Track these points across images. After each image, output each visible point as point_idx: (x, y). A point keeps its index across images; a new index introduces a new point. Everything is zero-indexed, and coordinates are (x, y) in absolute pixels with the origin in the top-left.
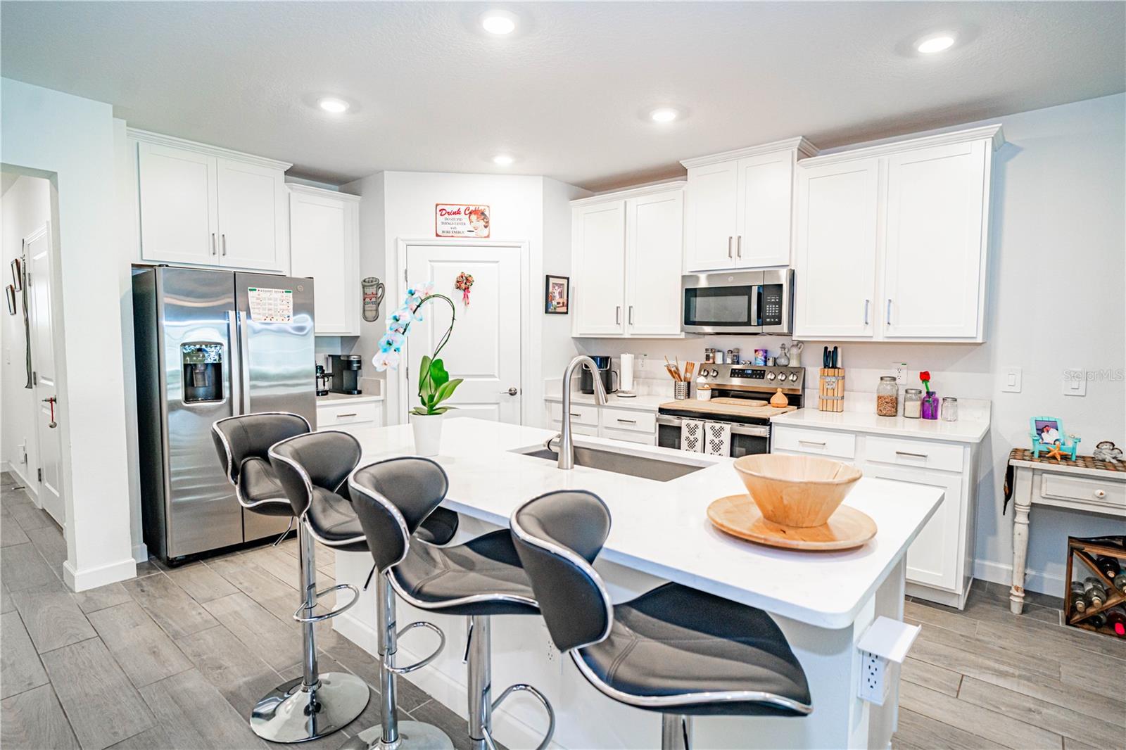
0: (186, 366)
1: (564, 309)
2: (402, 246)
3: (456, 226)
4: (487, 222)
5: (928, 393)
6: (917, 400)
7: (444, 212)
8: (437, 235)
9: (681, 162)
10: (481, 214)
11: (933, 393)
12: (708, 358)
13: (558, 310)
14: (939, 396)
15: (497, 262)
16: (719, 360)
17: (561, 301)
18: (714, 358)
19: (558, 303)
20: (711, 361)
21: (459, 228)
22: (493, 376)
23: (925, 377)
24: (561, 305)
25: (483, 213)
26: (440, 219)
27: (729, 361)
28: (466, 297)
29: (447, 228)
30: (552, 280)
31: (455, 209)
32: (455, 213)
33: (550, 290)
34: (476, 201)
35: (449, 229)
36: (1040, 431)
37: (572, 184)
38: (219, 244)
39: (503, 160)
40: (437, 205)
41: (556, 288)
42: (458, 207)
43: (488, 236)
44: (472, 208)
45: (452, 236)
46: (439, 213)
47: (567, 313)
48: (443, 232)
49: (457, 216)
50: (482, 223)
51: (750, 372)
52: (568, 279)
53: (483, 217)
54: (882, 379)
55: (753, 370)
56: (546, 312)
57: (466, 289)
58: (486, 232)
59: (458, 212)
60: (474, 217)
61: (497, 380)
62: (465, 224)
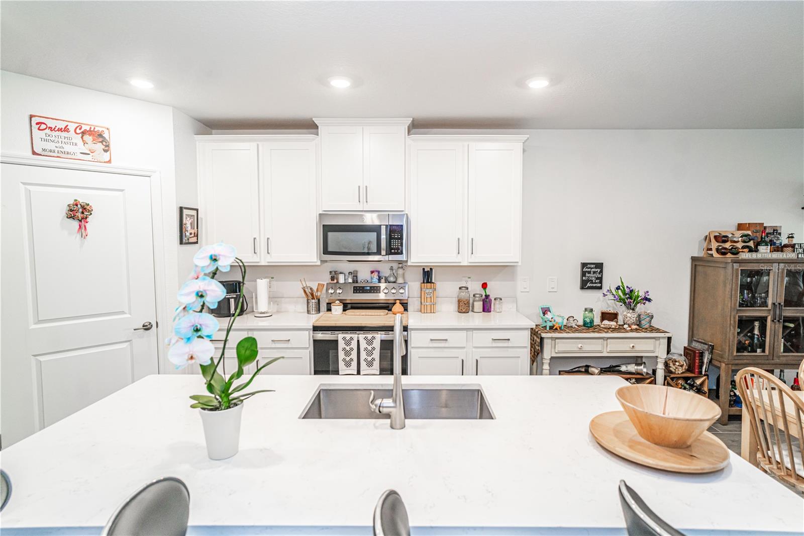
1: (194, 240)
3: (64, 145)
4: (108, 146)
5: (486, 296)
6: (480, 301)
7: (43, 126)
8: (34, 153)
9: (313, 119)
10: (98, 136)
11: (489, 295)
12: (332, 279)
13: (190, 240)
14: (492, 297)
15: (122, 190)
16: (342, 280)
17: (192, 231)
18: (337, 279)
19: (191, 234)
20: (335, 281)
21: (67, 148)
22: (123, 313)
23: (484, 286)
24: (193, 235)
25: (100, 135)
26: (38, 134)
27: (350, 280)
28: (82, 228)
29: (50, 146)
30: (185, 212)
31: (62, 125)
32: (60, 130)
33: (184, 221)
34: (90, 120)
35: (53, 148)
36: (544, 314)
37: (197, 120)
39: (142, 84)
40: (31, 117)
41: (188, 219)
42: (67, 123)
43: (109, 162)
44: (84, 128)
45: (58, 157)
46: (35, 127)
47: (197, 243)
48: (44, 150)
49: (64, 134)
50: (100, 147)
51: (368, 288)
52: (197, 210)
53: (101, 140)
54: (460, 288)
55: (371, 287)
56: (181, 243)
57: (84, 219)
58: (106, 156)
59: (66, 129)
60: (88, 138)
61: (128, 316)
62: (77, 145)
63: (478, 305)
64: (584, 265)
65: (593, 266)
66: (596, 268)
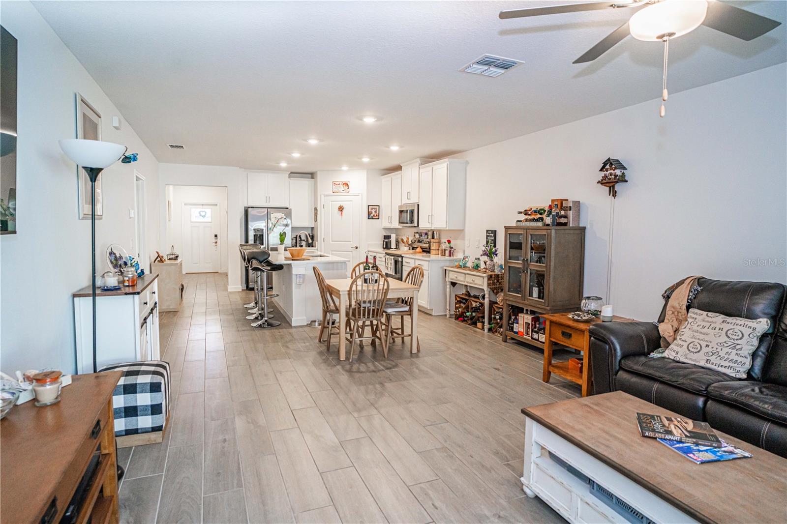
0: (254, 235)
1: (377, 217)
2: (322, 196)
4: (349, 187)
5: (451, 247)
7: (335, 184)
8: (333, 192)
9: (401, 164)
10: (347, 185)
12: (414, 236)
13: (374, 218)
15: (351, 201)
17: (375, 214)
21: (340, 189)
22: (350, 242)
23: (449, 242)
25: (347, 184)
26: (334, 187)
28: (342, 214)
29: (336, 190)
31: (339, 183)
33: (370, 210)
34: (345, 180)
38: (268, 199)
40: (333, 182)
43: (349, 192)
44: (344, 182)
45: (338, 193)
47: (379, 219)
50: (347, 188)
56: (369, 219)
57: (341, 211)
59: (339, 184)
60: (344, 185)
61: (351, 243)
62: (342, 188)
63: (447, 253)
64: (487, 231)
65: (490, 232)
66: (492, 233)
